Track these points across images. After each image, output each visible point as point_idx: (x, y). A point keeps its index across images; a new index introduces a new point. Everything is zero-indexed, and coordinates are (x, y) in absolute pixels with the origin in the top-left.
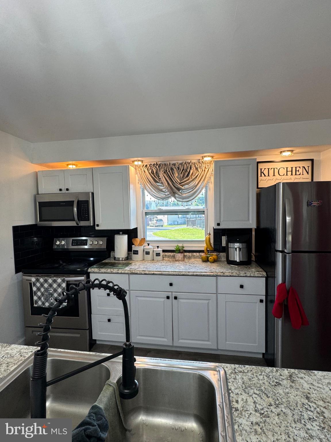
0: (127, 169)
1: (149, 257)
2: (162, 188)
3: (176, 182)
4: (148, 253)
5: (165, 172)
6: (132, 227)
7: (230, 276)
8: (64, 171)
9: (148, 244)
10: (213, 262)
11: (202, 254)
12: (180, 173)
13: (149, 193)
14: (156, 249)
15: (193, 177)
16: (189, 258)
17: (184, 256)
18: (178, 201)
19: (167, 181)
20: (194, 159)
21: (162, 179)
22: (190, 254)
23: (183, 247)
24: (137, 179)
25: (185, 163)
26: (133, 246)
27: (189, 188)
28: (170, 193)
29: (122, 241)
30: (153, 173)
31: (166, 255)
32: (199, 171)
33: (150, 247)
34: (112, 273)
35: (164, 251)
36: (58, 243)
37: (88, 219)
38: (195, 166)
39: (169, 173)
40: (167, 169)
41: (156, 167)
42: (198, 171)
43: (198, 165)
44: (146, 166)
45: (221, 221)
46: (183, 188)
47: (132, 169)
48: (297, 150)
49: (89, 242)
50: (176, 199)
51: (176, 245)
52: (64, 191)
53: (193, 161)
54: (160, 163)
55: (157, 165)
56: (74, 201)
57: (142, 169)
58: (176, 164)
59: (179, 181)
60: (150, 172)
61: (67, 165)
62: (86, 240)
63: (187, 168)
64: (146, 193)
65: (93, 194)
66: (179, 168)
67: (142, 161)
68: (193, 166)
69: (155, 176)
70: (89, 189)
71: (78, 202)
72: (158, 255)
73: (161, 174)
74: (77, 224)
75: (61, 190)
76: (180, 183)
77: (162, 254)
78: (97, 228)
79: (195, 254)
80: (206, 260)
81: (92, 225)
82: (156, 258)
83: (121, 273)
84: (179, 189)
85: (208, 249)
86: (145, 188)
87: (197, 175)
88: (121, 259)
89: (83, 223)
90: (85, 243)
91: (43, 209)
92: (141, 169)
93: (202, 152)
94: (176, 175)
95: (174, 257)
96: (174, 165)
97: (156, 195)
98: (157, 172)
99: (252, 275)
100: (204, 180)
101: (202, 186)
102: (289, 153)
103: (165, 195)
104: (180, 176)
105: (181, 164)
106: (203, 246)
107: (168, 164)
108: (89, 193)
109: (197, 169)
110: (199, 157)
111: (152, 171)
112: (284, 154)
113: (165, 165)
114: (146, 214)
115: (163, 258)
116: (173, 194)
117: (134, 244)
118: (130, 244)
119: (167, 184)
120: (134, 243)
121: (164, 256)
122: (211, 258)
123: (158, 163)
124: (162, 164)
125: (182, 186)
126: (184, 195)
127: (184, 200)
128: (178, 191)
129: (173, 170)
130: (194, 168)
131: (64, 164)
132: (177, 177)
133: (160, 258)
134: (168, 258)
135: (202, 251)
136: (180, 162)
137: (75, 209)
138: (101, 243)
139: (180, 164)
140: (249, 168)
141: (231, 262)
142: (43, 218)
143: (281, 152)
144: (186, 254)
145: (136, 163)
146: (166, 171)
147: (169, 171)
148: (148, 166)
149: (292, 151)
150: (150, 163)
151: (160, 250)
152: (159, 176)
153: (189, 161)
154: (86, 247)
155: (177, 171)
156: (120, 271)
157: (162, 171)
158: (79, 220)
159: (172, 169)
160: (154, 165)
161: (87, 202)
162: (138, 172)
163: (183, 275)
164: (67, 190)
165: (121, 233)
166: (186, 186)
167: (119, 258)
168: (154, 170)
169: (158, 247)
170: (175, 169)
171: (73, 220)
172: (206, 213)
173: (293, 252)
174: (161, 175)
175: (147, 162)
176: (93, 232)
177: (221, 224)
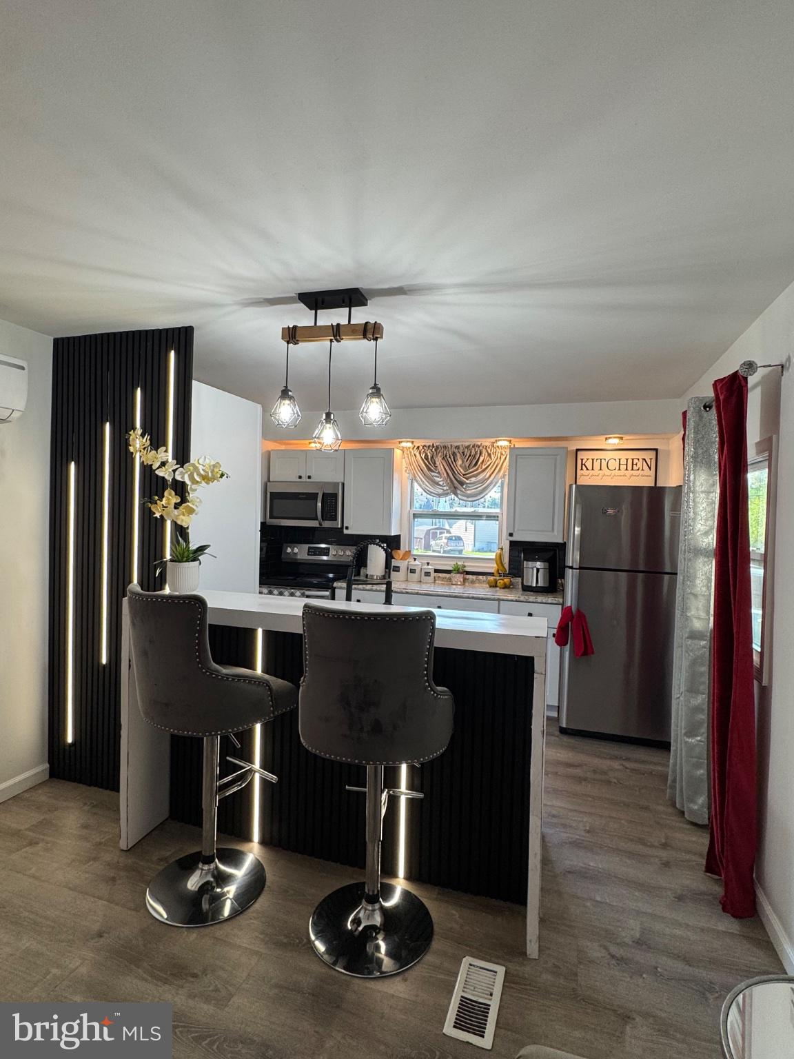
0: (391, 451)
1: (415, 576)
2: (439, 479)
3: (458, 472)
4: (413, 571)
5: (443, 458)
6: (393, 533)
7: (516, 601)
8: (306, 451)
9: (415, 559)
10: (504, 588)
11: (491, 578)
12: (466, 460)
13: (420, 486)
14: (426, 567)
15: (484, 467)
16: (473, 582)
17: (465, 580)
18: (460, 499)
19: (445, 469)
20: (486, 442)
21: (439, 467)
22: (474, 577)
23: (465, 567)
24: (404, 465)
25: (473, 446)
26: (393, 560)
27: (478, 481)
28: (450, 488)
29: (377, 556)
30: (427, 459)
31: (439, 577)
32: (493, 458)
33: (417, 562)
34: (364, 590)
35: (436, 571)
36: (289, 550)
37: (335, 519)
38: (487, 451)
39: (449, 460)
40: (448, 454)
41: (431, 450)
42: (491, 458)
43: (491, 450)
44: (418, 447)
45: (515, 530)
46: (467, 482)
47: (398, 453)
48: (626, 437)
49: (332, 552)
50: (458, 497)
51: (453, 563)
52: (304, 479)
53: (484, 444)
54: (437, 444)
55: (433, 447)
56: (318, 494)
58: (461, 447)
59: (461, 470)
60: (423, 457)
61: (310, 443)
62: (328, 549)
63: (476, 453)
64: (416, 486)
65: (343, 484)
66: (463, 453)
67: (412, 442)
68: (484, 451)
69: (430, 463)
70: (338, 478)
71: (324, 494)
72: (427, 574)
73: (439, 461)
74: (320, 524)
75: (300, 477)
76: (464, 475)
77: (433, 574)
78: (346, 532)
79: (481, 577)
80: (494, 585)
81: (339, 527)
82: (425, 579)
83: (376, 591)
84: (462, 483)
85: (500, 572)
86: (414, 479)
87: (489, 463)
88: (375, 577)
89: (327, 524)
90: (326, 552)
91: (276, 502)
92: (411, 452)
93: (497, 435)
94: (460, 462)
95: (450, 579)
96: (458, 447)
97: (430, 490)
98: (432, 457)
99: (544, 601)
100: (499, 471)
101: (495, 480)
102: (616, 441)
103: (442, 491)
104: (465, 466)
105: (468, 447)
107: (450, 446)
108: (338, 483)
109: (489, 455)
110: (493, 440)
111: (425, 455)
112: (610, 441)
113: (445, 447)
114: (415, 516)
115: (435, 580)
116: (454, 490)
118: (389, 558)
119: (445, 475)
120: (395, 556)
121: (437, 579)
122: (500, 583)
123: (435, 445)
124: (441, 447)
125: (467, 479)
126: (469, 492)
127: (470, 499)
128: (460, 486)
129: (456, 455)
130: (486, 454)
131: (307, 442)
132: (460, 466)
133: (430, 579)
134: (442, 581)
135: (492, 574)
136: (467, 444)
137: (319, 504)
138: (348, 553)
139: (466, 447)
140: (556, 459)
141: (527, 589)
142: (275, 514)
143: (606, 439)
144: (468, 576)
145: (403, 444)
146: (446, 456)
147: (450, 457)
148: (421, 448)
149: (622, 438)
150: (423, 444)
151: (431, 568)
152: (435, 463)
153: (479, 444)
154: (325, 558)
155: (461, 457)
157: (441, 456)
158: (323, 519)
159: (454, 454)
160: (429, 446)
161: (335, 495)
162: (406, 455)
163: (456, 597)
164: (309, 477)
165: (376, 541)
166: (473, 479)
167: (372, 576)
168: (429, 454)
169: (428, 564)
170: (458, 454)
171: (316, 519)
172: (500, 518)
173: (580, 568)
174: (438, 463)
175: (418, 443)
176: (339, 537)
177: (514, 534)
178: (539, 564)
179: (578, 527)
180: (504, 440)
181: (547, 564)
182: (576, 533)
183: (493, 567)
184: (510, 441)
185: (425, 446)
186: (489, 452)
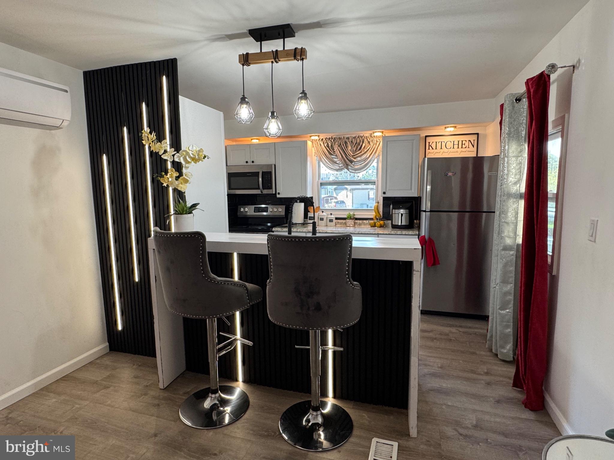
0: (305, 143)
1: (324, 222)
2: (336, 160)
3: (349, 155)
4: (322, 219)
5: (339, 146)
6: (309, 196)
7: (389, 234)
8: (250, 145)
9: (323, 212)
10: (380, 227)
11: (372, 221)
12: (353, 146)
13: (324, 164)
14: (330, 216)
15: (365, 150)
16: (360, 224)
17: (355, 223)
18: (350, 172)
19: (341, 153)
20: (367, 134)
21: (336, 152)
22: (361, 221)
23: (354, 215)
24: (314, 151)
25: (358, 137)
26: (309, 213)
27: (361, 160)
28: (344, 165)
29: (299, 209)
30: (328, 147)
31: (338, 222)
32: (371, 144)
33: (324, 214)
35: (337, 219)
36: (242, 210)
37: (271, 188)
38: (367, 140)
39: (343, 146)
40: (342, 143)
41: (331, 141)
43: (370, 139)
44: (322, 139)
45: (387, 190)
46: (355, 160)
47: (309, 143)
48: (458, 126)
49: (270, 209)
50: (349, 170)
51: (348, 213)
52: (249, 163)
53: (365, 135)
54: (335, 137)
55: (332, 138)
56: (259, 172)
57: (319, 142)
58: (350, 138)
59: (351, 154)
60: (326, 146)
61: (252, 139)
62: (267, 208)
63: (360, 141)
64: (322, 165)
65: (275, 165)
66: (352, 142)
67: (319, 136)
68: (365, 140)
69: (330, 150)
70: (271, 161)
71: (263, 172)
72: (331, 221)
73: (336, 148)
74: (262, 192)
75: (247, 162)
76: (353, 156)
77: (334, 221)
78: (278, 196)
79: (365, 221)
80: (374, 226)
81: (274, 193)
82: (329, 223)
84: (351, 162)
85: (377, 217)
86: (320, 160)
87: (368, 148)
88: (298, 223)
89: (265, 192)
90: (266, 210)
91: (232, 179)
92: (317, 143)
93: (373, 128)
94: (350, 148)
95: (345, 223)
96: (348, 138)
97: (331, 167)
98: (332, 146)
99: (407, 233)
100: (375, 153)
101: (373, 159)
102: (452, 129)
103: (339, 167)
104: (353, 150)
105: (355, 138)
106: (372, 215)
107: (343, 138)
108: (272, 165)
109: (369, 142)
110: (371, 132)
111: (327, 144)
112: (448, 129)
113: (340, 138)
114: (322, 184)
115: (336, 224)
116: (347, 166)
118: (306, 211)
119: (341, 157)
120: (309, 210)
121: (337, 223)
122: (378, 224)
123: (333, 137)
124: (337, 138)
125: (355, 159)
126: (356, 167)
127: (356, 172)
128: (350, 163)
129: (347, 143)
130: (367, 142)
131: (250, 139)
132: (350, 150)
133: (333, 224)
134: (340, 224)
135: (372, 219)
136: (354, 136)
137: (260, 179)
138: (280, 210)
139: (353, 138)
140: (413, 143)
141: (395, 227)
142: (232, 187)
143: (445, 128)
144: (356, 221)
145: (313, 138)
146: (341, 144)
147: (343, 145)
148: (324, 139)
149: (455, 127)
150: (325, 137)
151: (333, 217)
152: (333, 149)
153: (362, 135)
154: (265, 213)
155: (351, 144)
156: (299, 230)
157: (337, 145)
158: (263, 189)
159: (346, 143)
160: (329, 138)
161: (270, 173)
162: (314, 145)
164: (253, 162)
165: (298, 201)
166: (359, 159)
167: (296, 223)
168: (329, 143)
169: (331, 214)
170: (348, 143)
171: (259, 188)
172: (376, 183)
174: (336, 149)
175: (323, 136)
176: (274, 200)
177: (386, 193)
178: (402, 211)
179: (429, 185)
180: (378, 132)
181: (408, 210)
182: (428, 190)
183: (373, 215)
184: (383, 132)
185: (326, 138)
186: (369, 140)
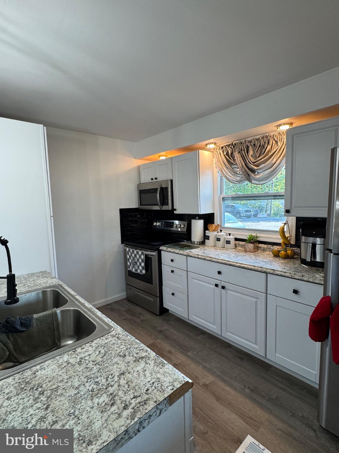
1: (220, 244)
2: (237, 170)
3: (249, 162)
4: (218, 240)
5: (240, 152)
6: (208, 212)
9: (221, 231)
10: (284, 259)
12: (256, 151)
14: (228, 236)
16: (264, 250)
18: (253, 183)
23: (257, 237)
25: (263, 138)
28: (244, 176)
29: (198, 226)
30: (228, 156)
31: (239, 244)
32: (279, 144)
33: (222, 233)
34: (174, 253)
35: (236, 239)
36: (155, 224)
37: (167, 204)
38: (274, 139)
39: (243, 152)
40: (243, 148)
41: (231, 148)
42: (278, 145)
43: (277, 138)
44: (222, 148)
45: (293, 206)
46: (257, 168)
47: (204, 153)
49: (175, 225)
51: (250, 234)
52: (154, 180)
53: (272, 134)
54: (235, 142)
55: (232, 145)
56: (158, 188)
57: (218, 151)
58: (252, 140)
59: (253, 160)
60: (225, 154)
61: (159, 157)
62: (173, 223)
63: (265, 143)
65: (172, 181)
66: (254, 145)
67: (215, 143)
68: (272, 140)
69: (230, 159)
70: (168, 177)
71: (161, 189)
72: (228, 242)
73: (237, 156)
74: (161, 208)
75: (152, 179)
76: (253, 163)
77: (234, 242)
78: (175, 212)
79: (269, 246)
81: (170, 209)
82: (227, 246)
84: (253, 171)
88: (196, 242)
89: (165, 208)
90: (172, 225)
91: (143, 195)
94: (251, 152)
96: (250, 142)
97: (232, 179)
98: (232, 153)
103: (239, 178)
104: (255, 155)
106: (279, 239)
107: (244, 142)
108: (169, 180)
109: (277, 142)
111: (227, 152)
113: (241, 143)
114: (224, 199)
116: (248, 177)
117: (208, 230)
118: (206, 228)
119: (241, 166)
120: (209, 228)
121: (237, 245)
122: (284, 253)
123: (233, 143)
124: (238, 143)
125: (256, 166)
126: (259, 177)
128: (251, 173)
130: (274, 142)
131: (157, 156)
132: (252, 156)
133: (230, 246)
134: (242, 247)
136: (257, 137)
137: (158, 195)
138: (183, 226)
139: (257, 140)
142: (143, 203)
144: (260, 245)
145: (209, 146)
146: (241, 150)
147: (244, 150)
148: (224, 148)
151: (231, 238)
152: (234, 158)
154: (171, 229)
155: (253, 148)
157: (237, 151)
158: (161, 205)
159: (247, 147)
160: (229, 145)
161: (167, 188)
162: (215, 155)
163: (230, 265)
164: (156, 179)
165: (197, 218)
166: (261, 166)
167: (194, 242)
168: (229, 151)
169: (230, 234)
170: (250, 147)
171: (157, 205)
176: (171, 215)
177: (292, 211)
180: (284, 124)
184: (291, 124)
185: (227, 145)
186: (276, 140)
